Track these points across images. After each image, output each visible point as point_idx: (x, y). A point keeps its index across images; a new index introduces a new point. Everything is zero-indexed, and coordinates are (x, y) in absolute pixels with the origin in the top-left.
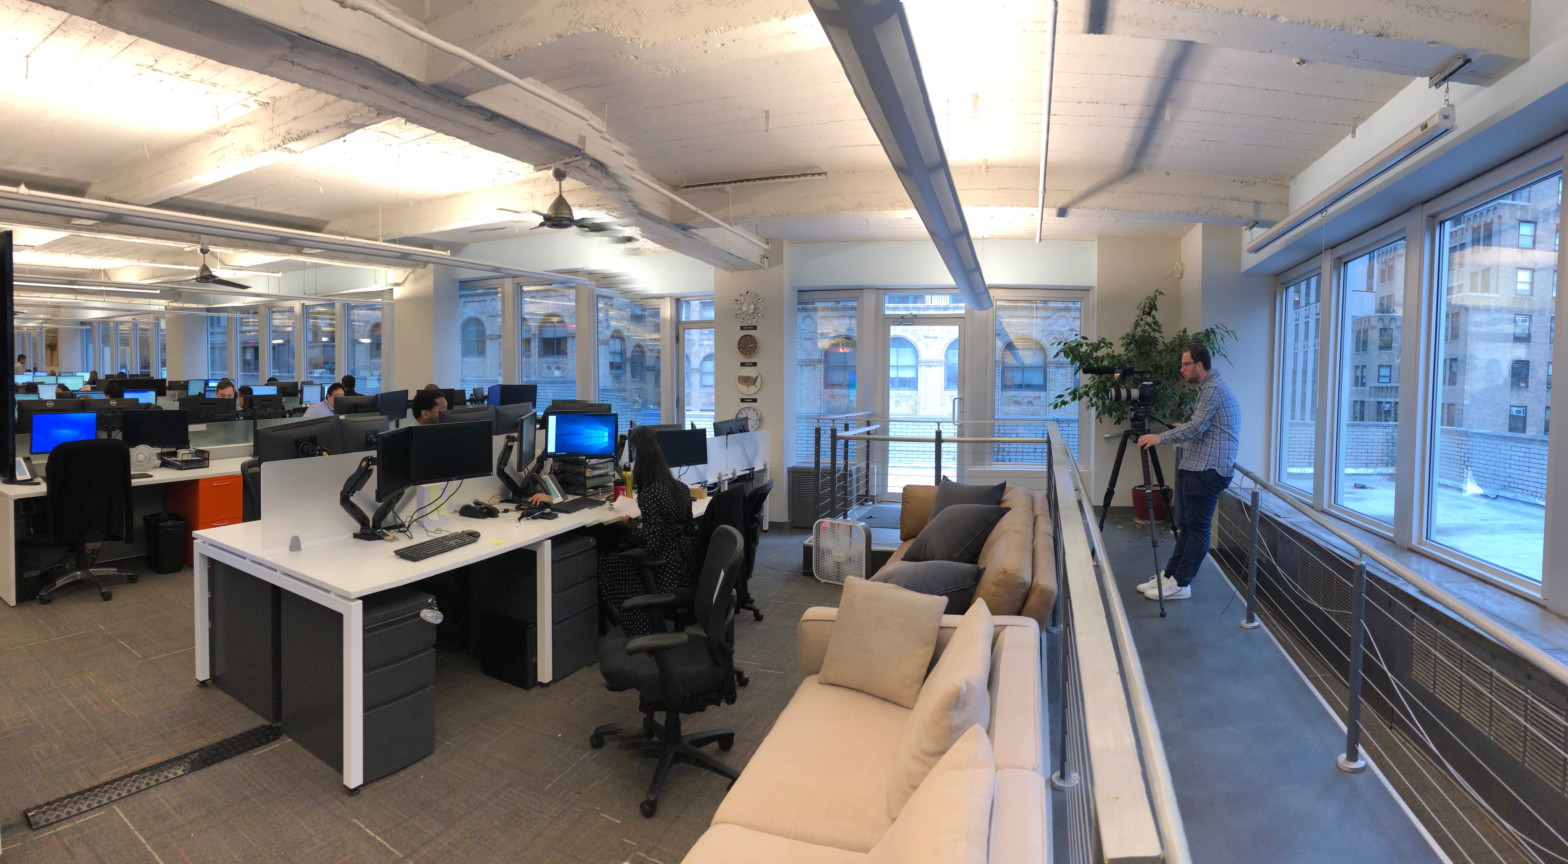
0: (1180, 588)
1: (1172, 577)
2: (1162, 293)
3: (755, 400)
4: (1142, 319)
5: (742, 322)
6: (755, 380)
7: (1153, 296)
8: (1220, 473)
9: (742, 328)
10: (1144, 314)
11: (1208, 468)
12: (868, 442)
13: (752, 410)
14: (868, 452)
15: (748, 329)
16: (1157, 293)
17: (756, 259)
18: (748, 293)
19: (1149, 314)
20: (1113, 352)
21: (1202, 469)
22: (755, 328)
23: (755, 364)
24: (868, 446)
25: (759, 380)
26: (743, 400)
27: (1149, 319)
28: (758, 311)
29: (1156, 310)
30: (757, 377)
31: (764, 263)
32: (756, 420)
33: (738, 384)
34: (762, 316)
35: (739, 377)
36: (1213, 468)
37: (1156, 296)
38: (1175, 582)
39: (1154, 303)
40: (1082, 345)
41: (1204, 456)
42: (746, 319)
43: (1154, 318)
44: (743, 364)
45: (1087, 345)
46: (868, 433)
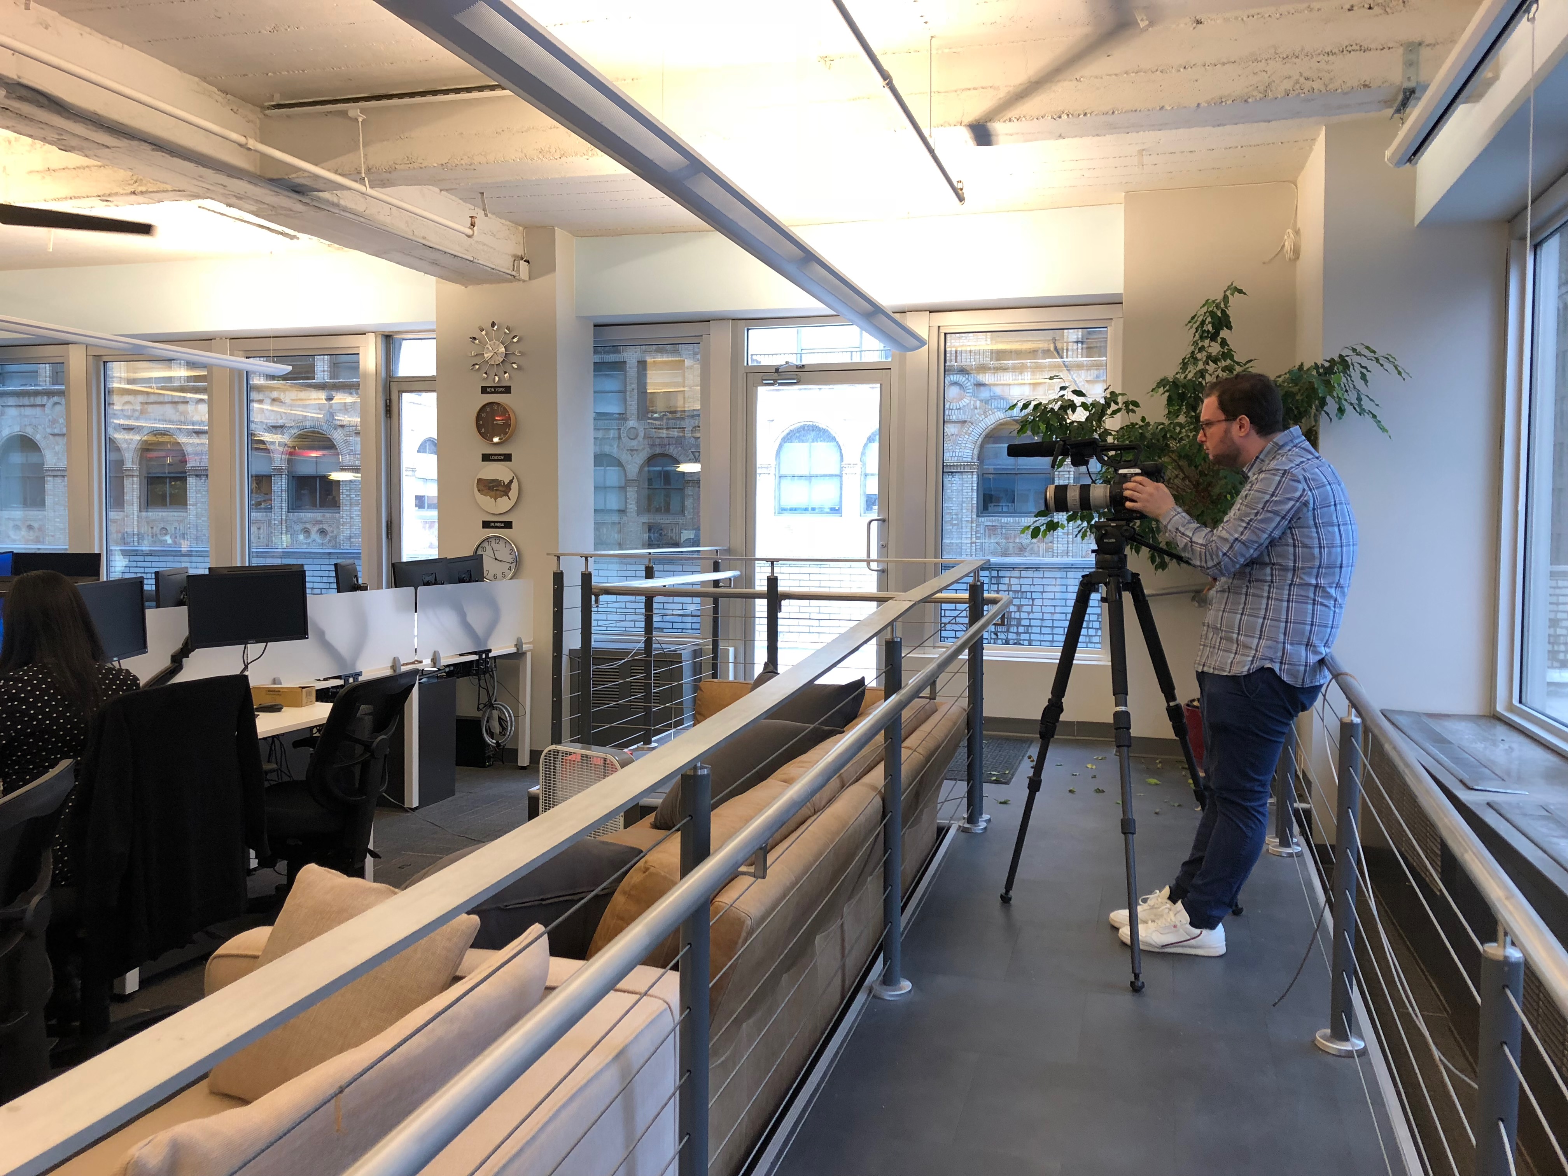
0: (1198, 931)
1: (1179, 903)
2: (1240, 291)
3: (508, 525)
4: (1201, 349)
5: (484, 379)
6: (508, 487)
7: (1219, 297)
8: (1285, 678)
9: (484, 390)
10: (1202, 338)
11: (1257, 665)
12: (716, 602)
13: (502, 543)
14: (715, 621)
15: (495, 392)
16: (1228, 293)
17: (503, 263)
18: (493, 324)
19: (1213, 338)
20: (1143, 419)
21: (1245, 670)
22: (507, 390)
23: (508, 458)
24: (716, 610)
25: (515, 486)
26: (486, 525)
27: (1215, 348)
28: (512, 358)
29: (1230, 328)
30: (511, 481)
31: (518, 271)
32: (512, 560)
33: (478, 495)
34: (520, 368)
35: (479, 480)
36: (1268, 665)
37: (1226, 299)
38: (1185, 917)
39: (1223, 312)
40: (1073, 407)
41: (1247, 640)
42: (492, 374)
43: (1224, 343)
44: (486, 458)
45: (1084, 405)
46: (716, 583)
